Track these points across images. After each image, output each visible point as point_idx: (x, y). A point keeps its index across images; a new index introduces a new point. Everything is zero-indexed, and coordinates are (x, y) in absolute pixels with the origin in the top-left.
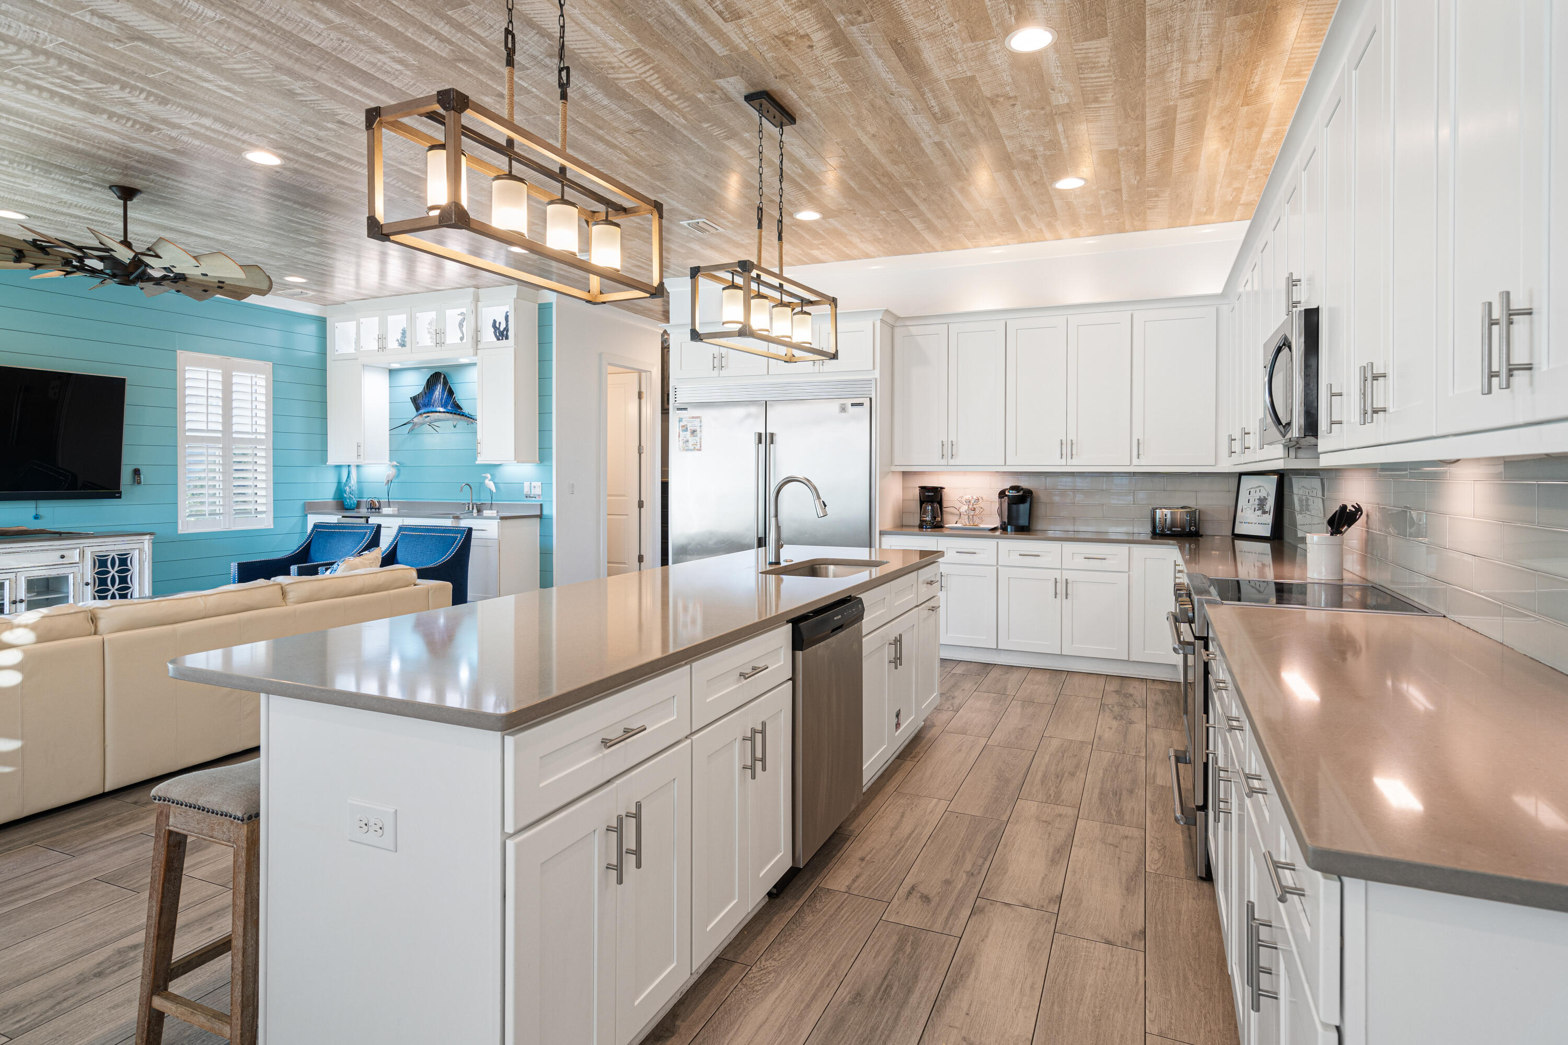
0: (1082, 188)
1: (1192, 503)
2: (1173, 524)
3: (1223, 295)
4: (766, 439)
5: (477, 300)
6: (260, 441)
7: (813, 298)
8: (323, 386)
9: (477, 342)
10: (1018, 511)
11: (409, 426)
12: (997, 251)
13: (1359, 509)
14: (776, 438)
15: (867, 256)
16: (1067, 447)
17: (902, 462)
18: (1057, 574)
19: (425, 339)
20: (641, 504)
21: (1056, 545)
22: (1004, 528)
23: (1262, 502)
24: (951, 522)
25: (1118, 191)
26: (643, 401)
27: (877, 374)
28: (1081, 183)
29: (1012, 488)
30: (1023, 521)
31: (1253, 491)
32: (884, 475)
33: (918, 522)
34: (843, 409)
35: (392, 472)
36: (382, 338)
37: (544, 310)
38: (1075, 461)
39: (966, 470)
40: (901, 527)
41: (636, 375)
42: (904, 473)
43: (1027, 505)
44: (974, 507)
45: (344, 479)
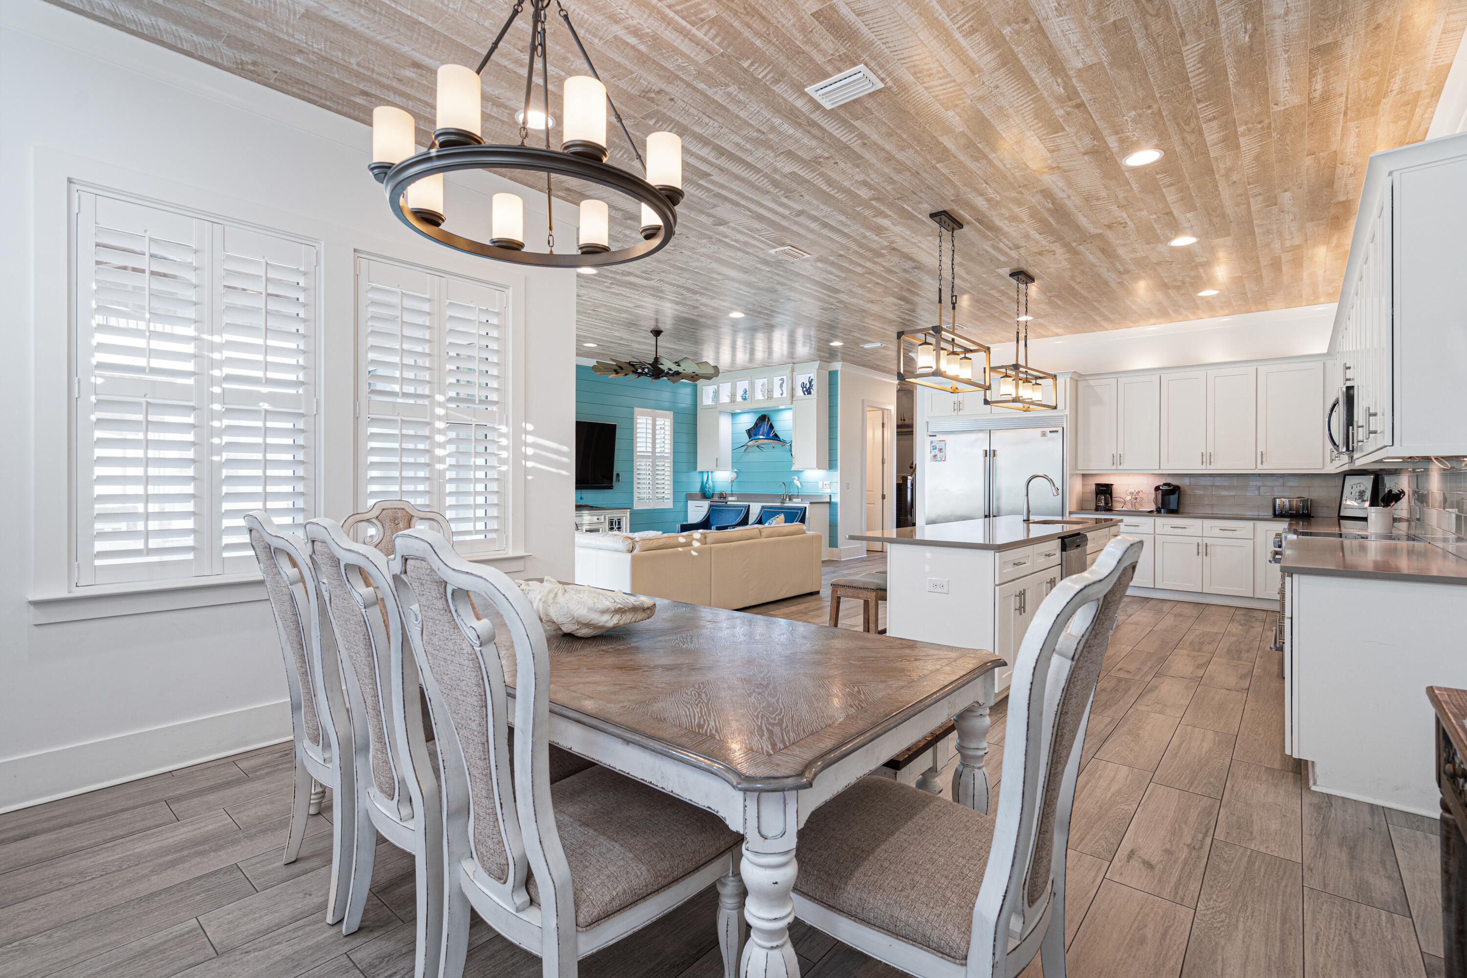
0: (1217, 295)
1: (1306, 495)
2: (1291, 509)
3: (1329, 354)
4: (990, 454)
5: (793, 371)
6: (667, 458)
7: (1041, 375)
8: (695, 424)
9: (792, 396)
10: (1169, 500)
11: (744, 448)
12: (1153, 328)
13: (1403, 492)
14: (997, 453)
15: (1057, 335)
16: (1206, 458)
17: (1083, 468)
18: (1199, 540)
19: (759, 396)
20: (883, 497)
21: (1198, 522)
22: (1158, 511)
23: (1362, 494)
24: (1118, 507)
25: (1245, 293)
26: (885, 429)
27: (1067, 412)
28: (1216, 292)
29: (1165, 484)
30: (1173, 506)
31: (1354, 487)
32: (1072, 475)
33: (1094, 507)
34: (1044, 434)
35: (734, 475)
36: (733, 396)
37: (833, 375)
38: (1212, 467)
39: (1129, 472)
40: (1082, 509)
41: (880, 412)
42: (1084, 475)
43: (1176, 496)
44: (1136, 496)
45: (705, 480)
